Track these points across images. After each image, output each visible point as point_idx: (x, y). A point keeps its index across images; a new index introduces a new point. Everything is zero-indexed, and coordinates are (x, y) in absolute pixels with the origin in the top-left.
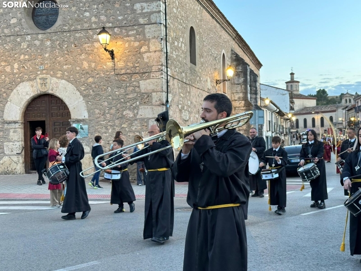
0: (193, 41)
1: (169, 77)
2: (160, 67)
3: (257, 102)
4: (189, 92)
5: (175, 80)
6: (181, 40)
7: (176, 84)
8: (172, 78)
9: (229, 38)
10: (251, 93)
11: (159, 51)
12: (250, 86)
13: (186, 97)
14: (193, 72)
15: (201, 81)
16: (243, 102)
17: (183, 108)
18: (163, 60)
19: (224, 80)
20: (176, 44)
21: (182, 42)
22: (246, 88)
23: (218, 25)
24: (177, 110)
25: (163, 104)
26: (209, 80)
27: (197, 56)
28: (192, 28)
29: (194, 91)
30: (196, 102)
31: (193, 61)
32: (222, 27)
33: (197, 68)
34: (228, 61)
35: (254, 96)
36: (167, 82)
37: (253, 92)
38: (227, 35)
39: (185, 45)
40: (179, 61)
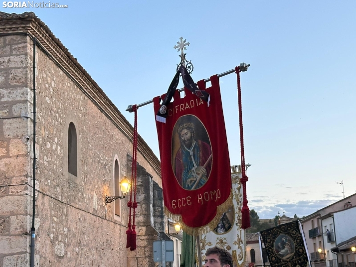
0: (73, 142)
1: (36, 193)
2: (23, 178)
3: (163, 228)
4: (66, 215)
5: (46, 197)
6: (56, 140)
7: (47, 204)
8: (40, 195)
9: (124, 138)
10: (154, 216)
11: (23, 156)
12: (154, 206)
13: (61, 222)
14: (72, 185)
15: (83, 198)
16: (144, 229)
17: (56, 238)
18: (29, 169)
19: (117, 198)
20: (49, 146)
21: (57, 144)
22: (148, 209)
23: (108, 121)
24: (48, 242)
25: (26, 234)
26: (95, 197)
27: (79, 163)
28: (72, 125)
29: (73, 213)
30: (76, 229)
31: (73, 170)
32: (115, 124)
33: (79, 180)
34: (122, 171)
35: (159, 220)
36: (34, 201)
37: (158, 214)
38: (121, 134)
39: (62, 148)
40: (52, 170)
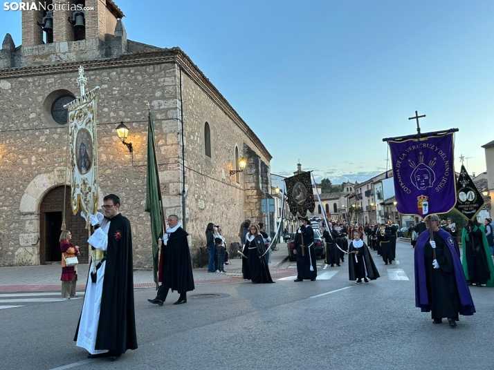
0: (208, 135)
1: (185, 169)
2: (176, 159)
3: (268, 191)
4: (205, 183)
5: (192, 172)
6: (197, 134)
7: (192, 176)
8: (188, 170)
9: (241, 132)
10: (262, 183)
11: (176, 144)
12: (262, 176)
13: (202, 187)
14: (208, 163)
15: (215, 172)
16: (255, 191)
17: (199, 197)
18: (180, 152)
19: (237, 171)
20: (192, 137)
21: (197, 136)
22: (258, 179)
23: (231, 120)
24: (194, 200)
25: (180, 194)
26: (223, 171)
27: (212, 149)
28: (207, 123)
29: (209, 182)
30: (211, 191)
31: (208, 153)
32: (235, 123)
33: (212, 160)
34: (241, 154)
35: (265, 186)
36: (184, 173)
37: (264, 181)
38: (239, 130)
39: (201, 139)
40: (194, 153)
